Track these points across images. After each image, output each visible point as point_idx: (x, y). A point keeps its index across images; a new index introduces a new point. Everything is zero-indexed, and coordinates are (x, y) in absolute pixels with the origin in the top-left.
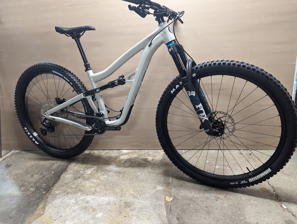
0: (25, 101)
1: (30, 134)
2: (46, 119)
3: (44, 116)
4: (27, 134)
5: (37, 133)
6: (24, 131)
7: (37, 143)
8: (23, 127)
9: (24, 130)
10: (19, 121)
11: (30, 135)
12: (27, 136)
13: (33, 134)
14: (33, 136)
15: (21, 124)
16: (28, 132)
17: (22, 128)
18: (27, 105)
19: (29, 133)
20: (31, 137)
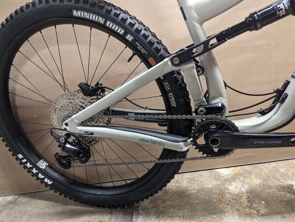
0: (11, 100)
1: (31, 166)
2: (68, 135)
3: (65, 129)
4: (25, 167)
5: (46, 160)
6: (19, 162)
7: (50, 182)
8: (15, 154)
9: (18, 159)
10: (5, 143)
11: (32, 168)
12: (27, 170)
13: (38, 164)
14: (38, 168)
15: (8, 148)
16: (26, 163)
17: (13, 155)
18: (15, 106)
19: (29, 165)
20: (34, 171)
